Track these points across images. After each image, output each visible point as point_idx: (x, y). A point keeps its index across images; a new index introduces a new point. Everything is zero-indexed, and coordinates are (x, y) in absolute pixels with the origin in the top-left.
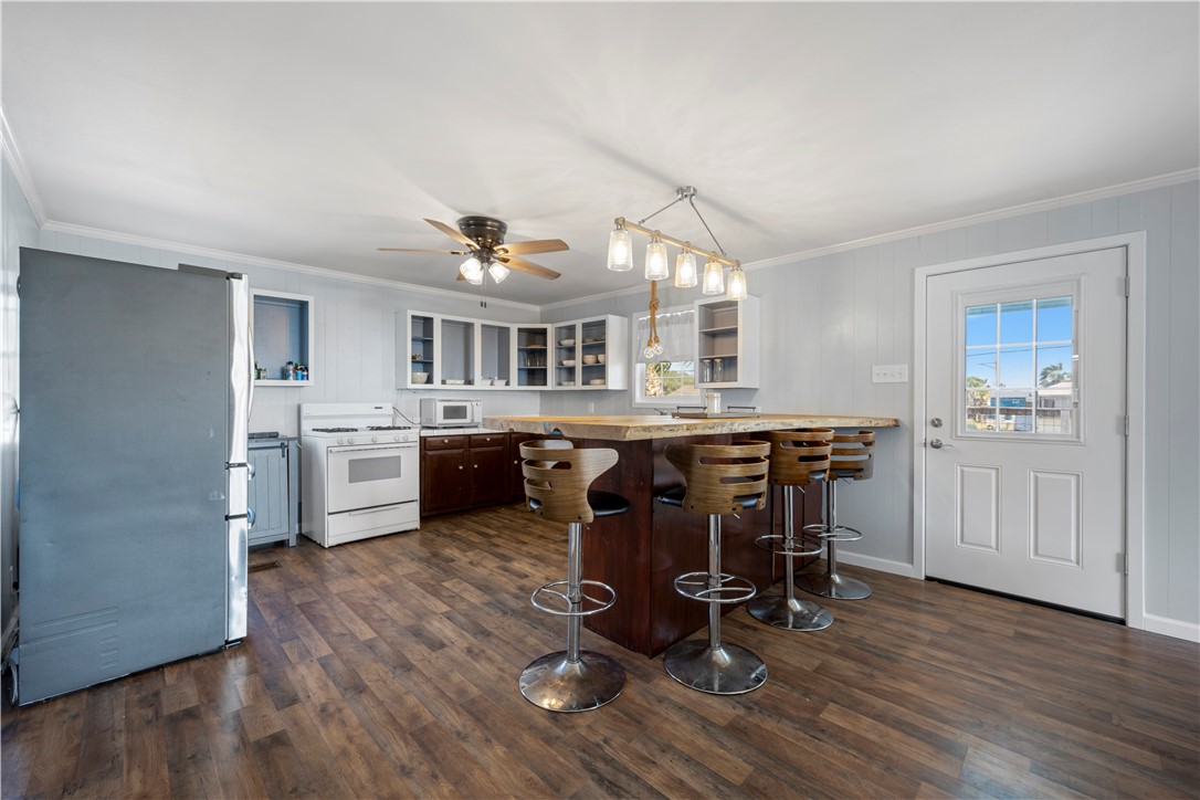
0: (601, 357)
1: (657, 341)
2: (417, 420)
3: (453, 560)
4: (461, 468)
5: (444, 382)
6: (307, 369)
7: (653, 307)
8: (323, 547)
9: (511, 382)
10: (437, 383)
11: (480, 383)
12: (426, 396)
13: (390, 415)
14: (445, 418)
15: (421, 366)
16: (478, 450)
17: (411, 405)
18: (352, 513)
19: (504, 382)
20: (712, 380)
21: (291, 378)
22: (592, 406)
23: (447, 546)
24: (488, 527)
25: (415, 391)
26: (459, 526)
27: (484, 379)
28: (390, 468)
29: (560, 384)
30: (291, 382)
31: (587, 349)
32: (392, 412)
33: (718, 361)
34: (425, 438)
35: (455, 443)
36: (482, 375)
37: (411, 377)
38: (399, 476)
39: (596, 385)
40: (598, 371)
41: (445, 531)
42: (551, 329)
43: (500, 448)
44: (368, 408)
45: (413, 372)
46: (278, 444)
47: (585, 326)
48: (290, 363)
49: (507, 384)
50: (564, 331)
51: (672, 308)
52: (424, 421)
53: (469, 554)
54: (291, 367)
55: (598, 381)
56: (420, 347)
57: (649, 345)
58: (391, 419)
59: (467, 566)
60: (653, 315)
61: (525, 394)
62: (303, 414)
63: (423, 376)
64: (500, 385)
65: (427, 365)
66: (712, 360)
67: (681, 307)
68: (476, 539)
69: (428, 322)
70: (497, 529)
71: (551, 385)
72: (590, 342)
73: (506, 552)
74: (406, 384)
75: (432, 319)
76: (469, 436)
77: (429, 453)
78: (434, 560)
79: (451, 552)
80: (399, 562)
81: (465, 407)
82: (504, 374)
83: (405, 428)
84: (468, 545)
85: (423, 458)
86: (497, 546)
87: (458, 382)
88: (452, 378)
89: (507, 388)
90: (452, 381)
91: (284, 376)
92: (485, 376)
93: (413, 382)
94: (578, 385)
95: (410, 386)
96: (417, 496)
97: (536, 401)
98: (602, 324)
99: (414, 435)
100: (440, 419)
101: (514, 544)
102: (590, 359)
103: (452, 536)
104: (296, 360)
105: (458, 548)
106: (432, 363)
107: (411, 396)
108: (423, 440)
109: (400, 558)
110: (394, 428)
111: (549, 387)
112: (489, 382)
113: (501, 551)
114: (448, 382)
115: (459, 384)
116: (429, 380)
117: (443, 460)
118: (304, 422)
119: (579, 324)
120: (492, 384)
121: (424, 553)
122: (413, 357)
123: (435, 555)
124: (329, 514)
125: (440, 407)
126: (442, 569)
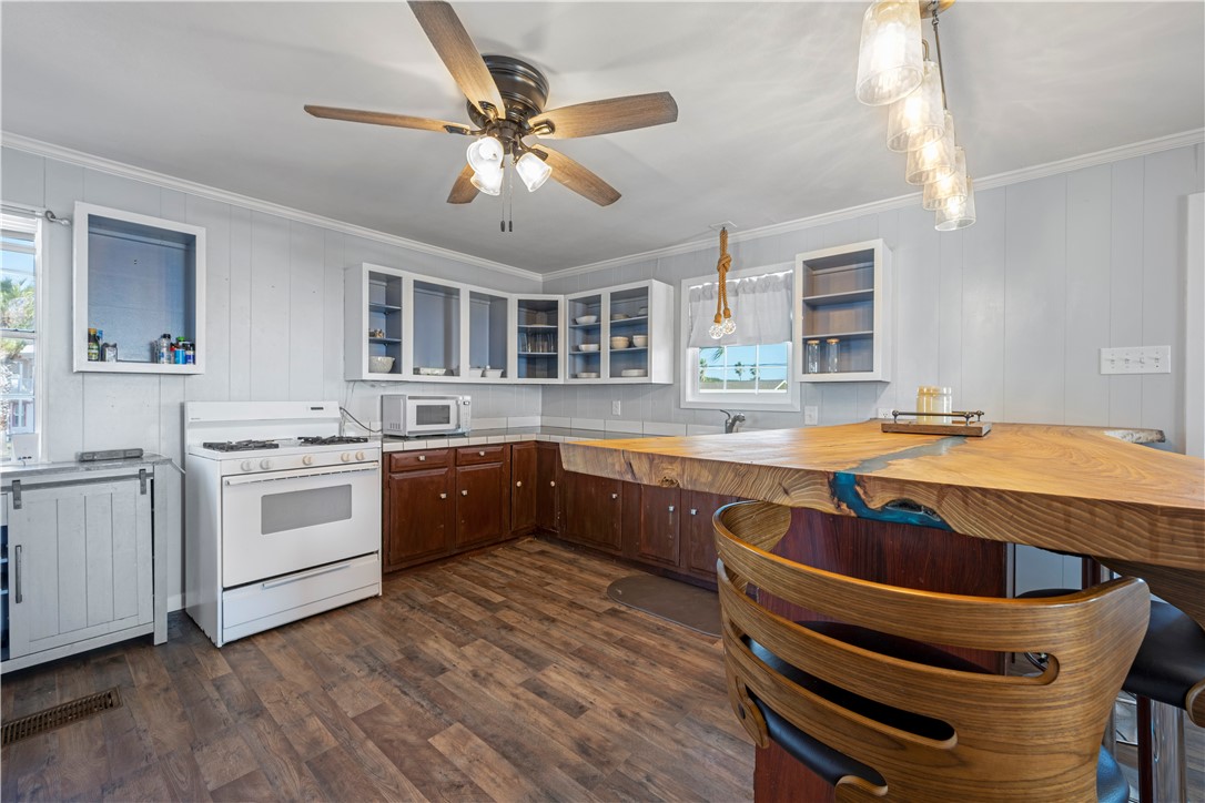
0: (638, 340)
1: (727, 314)
2: (377, 426)
3: (443, 670)
4: (443, 496)
5: (416, 371)
6: (193, 346)
7: (723, 266)
8: (214, 645)
9: (509, 373)
10: (407, 373)
11: (467, 374)
12: (390, 391)
13: (335, 420)
14: (419, 422)
15: (383, 348)
16: (468, 468)
17: (366, 404)
18: (267, 584)
19: (499, 372)
20: (822, 371)
21: (164, 359)
22: (618, 407)
23: (428, 633)
24: (486, 586)
25: (374, 383)
26: (442, 587)
27: (472, 367)
28: (336, 503)
29: (575, 376)
30: (164, 367)
31: (616, 328)
32: (338, 414)
33: (834, 341)
34: (390, 454)
35: (434, 460)
36: (470, 363)
37: (368, 362)
38: (349, 516)
39: (632, 376)
40: (636, 357)
41: (423, 598)
42: (563, 301)
43: (497, 465)
44: (301, 409)
45: (370, 356)
46: (134, 470)
47: (615, 297)
48: (166, 336)
49: (504, 375)
50: (580, 306)
51: (743, 272)
52: (387, 426)
53: (469, 650)
54: (165, 342)
55: (635, 372)
56: (382, 320)
57: (717, 321)
58: (336, 426)
59: (469, 683)
60: (722, 278)
61: (524, 389)
62: (188, 419)
63: (388, 361)
64: (494, 376)
65: (391, 346)
66: (823, 342)
67: (759, 269)
68: (474, 614)
69: (393, 283)
70: (499, 589)
71: (563, 378)
72: (620, 319)
73: (531, 644)
74: (361, 374)
75: (400, 278)
76: (456, 449)
77: (397, 476)
78: (410, 672)
79: (437, 648)
80: (348, 678)
81: (448, 407)
82: (499, 361)
83: (358, 440)
84: (464, 632)
85: (387, 485)
86: (511, 629)
87: (437, 371)
88: (428, 367)
89: (504, 381)
90: (429, 371)
91: (155, 357)
92: (474, 365)
93: (370, 371)
94: (605, 377)
95: (366, 375)
96: (378, 546)
97: (537, 399)
98: (644, 292)
99: (372, 451)
100: (412, 426)
101: (536, 624)
102: (621, 342)
103: (433, 609)
104: (177, 333)
105: (448, 637)
106: (399, 343)
107: (366, 391)
108: (387, 458)
109: (351, 667)
110: (341, 440)
111: (560, 381)
112: (480, 372)
113: (518, 640)
114: (423, 370)
115: (435, 374)
116: (396, 368)
117: (416, 485)
118: (188, 432)
119: (606, 294)
120: (483, 375)
121: (390, 652)
122: (371, 334)
123: (411, 656)
124: (225, 589)
125: (412, 406)
126: (426, 695)
